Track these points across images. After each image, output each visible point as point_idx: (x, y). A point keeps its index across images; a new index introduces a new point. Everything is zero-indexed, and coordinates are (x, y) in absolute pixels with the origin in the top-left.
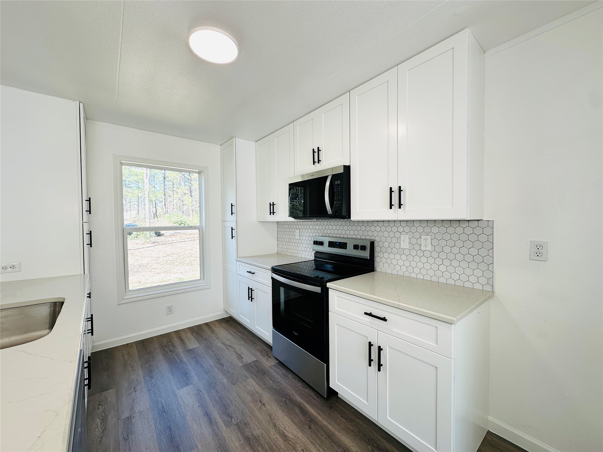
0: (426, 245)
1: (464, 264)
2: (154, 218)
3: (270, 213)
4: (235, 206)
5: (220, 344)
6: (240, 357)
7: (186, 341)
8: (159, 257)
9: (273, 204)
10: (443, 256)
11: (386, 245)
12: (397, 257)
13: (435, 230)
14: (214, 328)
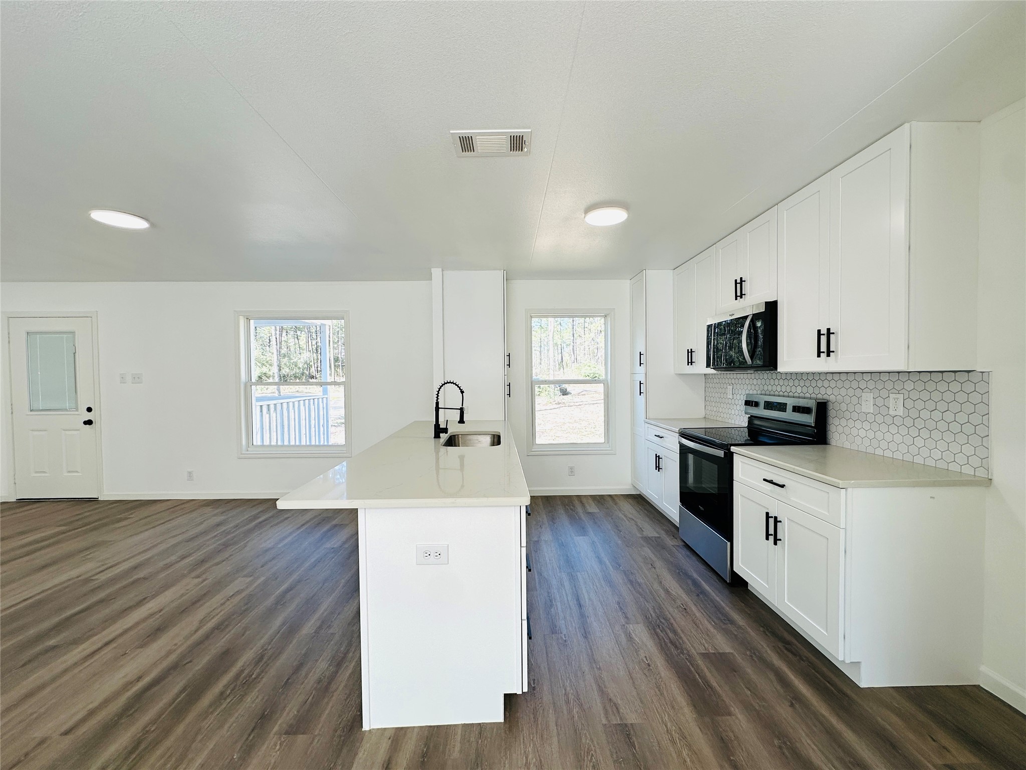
0: (896, 408)
1: (949, 437)
2: (560, 369)
3: (688, 363)
4: (645, 354)
5: (620, 515)
6: (641, 530)
7: (586, 505)
8: (564, 423)
9: (692, 352)
10: (919, 423)
11: (844, 407)
12: (858, 424)
13: (909, 386)
14: (618, 500)
